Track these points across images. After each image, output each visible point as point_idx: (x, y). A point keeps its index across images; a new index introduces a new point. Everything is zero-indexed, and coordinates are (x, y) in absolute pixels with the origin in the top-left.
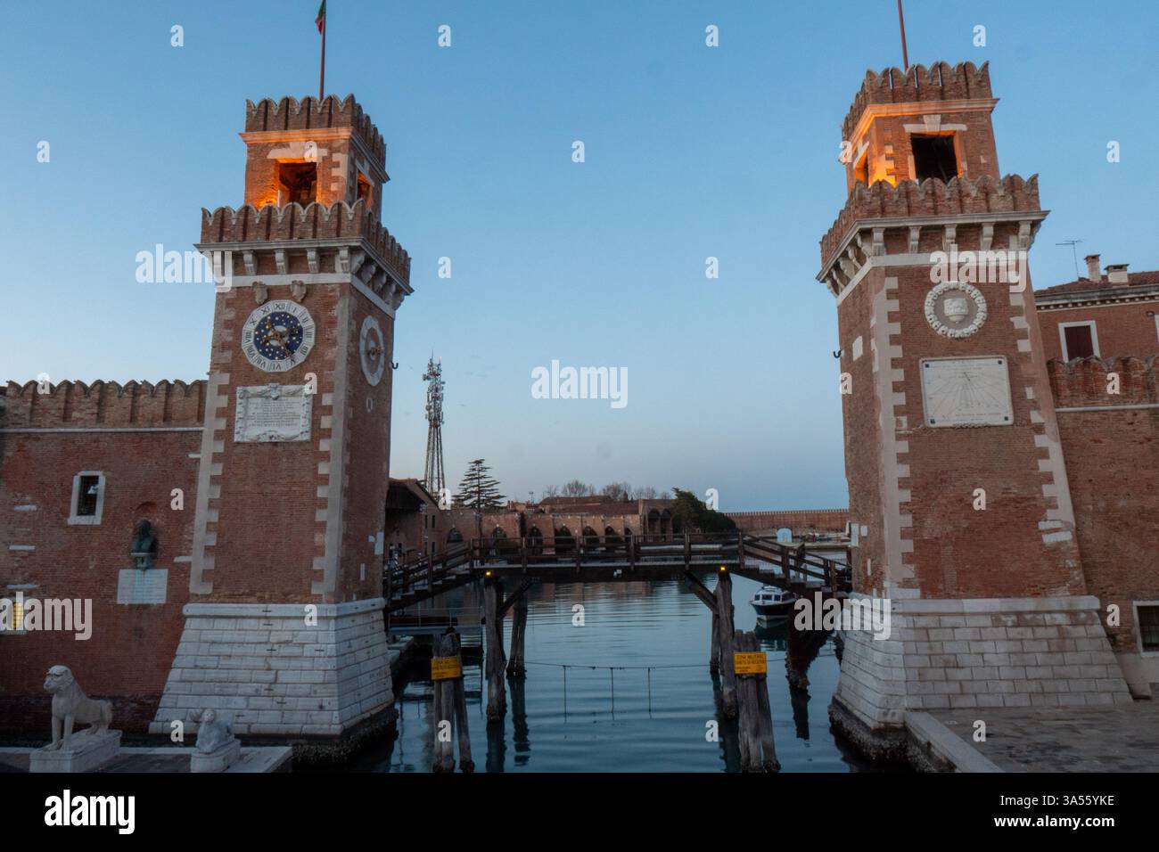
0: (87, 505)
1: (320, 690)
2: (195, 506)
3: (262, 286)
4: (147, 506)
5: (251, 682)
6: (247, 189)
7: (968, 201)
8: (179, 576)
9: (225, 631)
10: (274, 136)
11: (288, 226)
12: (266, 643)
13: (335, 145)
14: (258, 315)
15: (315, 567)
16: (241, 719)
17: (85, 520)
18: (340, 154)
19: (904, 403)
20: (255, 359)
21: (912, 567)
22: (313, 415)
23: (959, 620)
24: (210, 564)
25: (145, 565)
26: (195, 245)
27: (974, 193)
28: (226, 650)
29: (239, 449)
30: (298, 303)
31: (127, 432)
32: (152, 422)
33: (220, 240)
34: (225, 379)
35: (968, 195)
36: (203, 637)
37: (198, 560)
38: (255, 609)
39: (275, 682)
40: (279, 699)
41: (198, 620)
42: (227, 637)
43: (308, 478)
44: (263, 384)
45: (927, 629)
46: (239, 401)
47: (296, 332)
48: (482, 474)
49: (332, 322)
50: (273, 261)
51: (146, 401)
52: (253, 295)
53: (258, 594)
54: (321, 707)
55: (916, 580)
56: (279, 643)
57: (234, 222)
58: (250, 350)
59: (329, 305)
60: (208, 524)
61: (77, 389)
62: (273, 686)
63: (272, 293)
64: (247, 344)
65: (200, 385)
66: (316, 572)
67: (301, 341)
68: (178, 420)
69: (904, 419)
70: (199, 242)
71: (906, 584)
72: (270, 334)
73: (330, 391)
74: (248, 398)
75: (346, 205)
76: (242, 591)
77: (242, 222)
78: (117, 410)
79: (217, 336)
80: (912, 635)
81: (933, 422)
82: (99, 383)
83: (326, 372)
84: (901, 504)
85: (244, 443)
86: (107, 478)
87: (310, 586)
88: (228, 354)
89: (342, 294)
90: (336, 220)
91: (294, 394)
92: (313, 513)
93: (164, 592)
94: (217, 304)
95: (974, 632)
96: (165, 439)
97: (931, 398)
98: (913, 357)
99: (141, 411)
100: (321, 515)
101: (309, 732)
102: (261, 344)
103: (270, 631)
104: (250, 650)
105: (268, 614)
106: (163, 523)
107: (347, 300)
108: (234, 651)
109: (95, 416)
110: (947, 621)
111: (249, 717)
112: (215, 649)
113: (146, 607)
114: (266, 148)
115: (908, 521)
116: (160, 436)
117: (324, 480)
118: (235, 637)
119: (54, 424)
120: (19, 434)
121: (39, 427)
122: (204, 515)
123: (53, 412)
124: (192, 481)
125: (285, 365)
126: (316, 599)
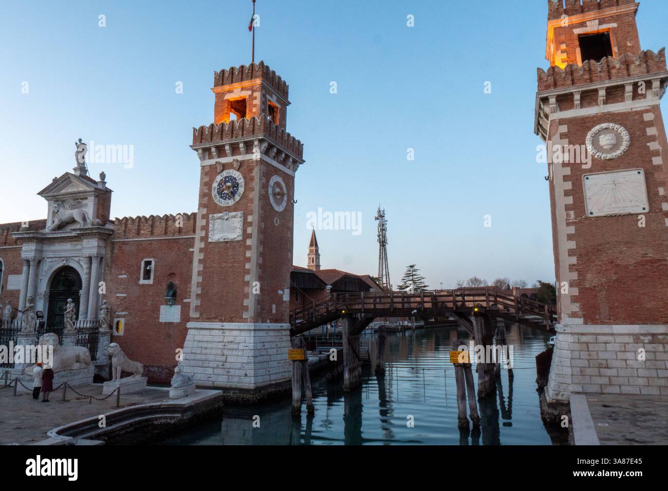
0: (147, 275)
1: (246, 366)
2: (192, 274)
3: (219, 163)
4: (172, 275)
5: (215, 361)
6: (215, 116)
7: (614, 71)
8: (185, 308)
9: (204, 336)
10: (226, 87)
11: (231, 132)
12: (222, 342)
13: (255, 88)
14: (219, 178)
15: (245, 304)
16: (210, 379)
17: (146, 282)
18: (257, 92)
19: (572, 203)
20: (217, 200)
21: (578, 305)
22: (244, 227)
23: (610, 338)
24: (198, 303)
25: (171, 303)
26: (190, 146)
27: (618, 66)
28: (205, 345)
29: (211, 245)
30: (237, 171)
31: (163, 239)
32: (173, 234)
33: (201, 142)
34: (205, 211)
35: (614, 67)
36: (195, 339)
37: (194, 302)
38: (217, 325)
39: (226, 362)
40: (227, 370)
41: (193, 330)
42: (205, 339)
43: (242, 259)
44: (221, 213)
45: (587, 343)
46: (210, 221)
47: (236, 185)
48: (414, 273)
49: (252, 179)
50: (225, 150)
51: (171, 224)
52: (216, 168)
53: (219, 318)
54: (246, 375)
55: (581, 313)
56: (228, 342)
57: (207, 133)
58: (215, 196)
59: (251, 170)
60: (198, 283)
61: (143, 220)
62: (225, 363)
63: (225, 167)
64: (214, 193)
65: (194, 215)
66: (245, 306)
67: (238, 190)
68: (185, 233)
69: (572, 213)
70: (192, 144)
71: (574, 315)
72: (224, 187)
73: (251, 214)
74: (215, 220)
75: (257, 118)
76: (212, 316)
77: (210, 132)
78: (159, 229)
79: (201, 190)
80: (577, 347)
81: (591, 213)
82: (152, 216)
83: (249, 205)
84: (570, 265)
85: (213, 243)
86: (155, 262)
87: (242, 314)
88: (206, 199)
89: (257, 164)
90: (252, 126)
91: (234, 217)
92: (244, 277)
93: (179, 316)
94: (201, 174)
95: (620, 346)
96: (179, 242)
97: (590, 199)
98: (578, 173)
99: (169, 229)
100: (247, 278)
101: (240, 387)
102: (220, 193)
103: (224, 336)
104: (215, 345)
105: (223, 328)
106: (179, 283)
107: (259, 167)
108: (209, 345)
109: (150, 233)
110: (602, 339)
111: (214, 378)
112: (200, 344)
113: (172, 323)
114: (223, 94)
115: (575, 276)
116: (177, 240)
117: (249, 260)
118: (209, 338)
119: (134, 237)
120: (120, 242)
121: (127, 238)
122: (196, 279)
123: (133, 231)
124: (191, 262)
125: (231, 203)
126: (245, 321)
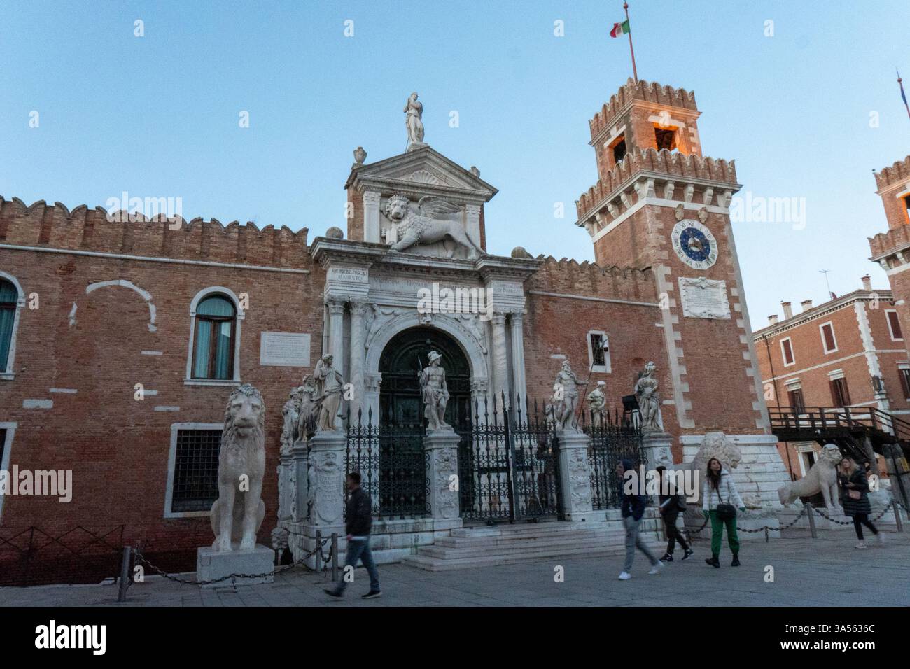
0: (599, 357)
2: (669, 362)
4: (638, 361)
8: (669, 415)
10: (650, 106)
13: (688, 121)
14: (678, 228)
15: (754, 409)
17: (599, 369)
18: (692, 128)
20: (684, 258)
22: (728, 302)
24: (689, 406)
29: (688, 322)
30: (703, 223)
32: (628, 297)
34: (669, 270)
37: (680, 404)
39: (759, 490)
40: (767, 503)
43: (736, 346)
46: (682, 287)
47: (705, 244)
49: (724, 240)
52: (674, 213)
53: (725, 428)
57: (659, 160)
58: (680, 252)
59: (719, 228)
64: (677, 247)
66: (755, 412)
67: (709, 250)
68: (644, 298)
73: (734, 287)
74: (687, 286)
76: (714, 426)
77: (664, 161)
78: (604, 285)
83: (729, 273)
85: (691, 318)
86: (609, 338)
87: (755, 422)
89: (726, 222)
91: (713, 286)
92: (745, 371)
96: (639, 311)
99: (619, 288)
100: (749, 373)
102: (686, 249)
105: (738, 442)
114: (645, 114)
116: (635, 308)
117: (746, 348)
119: (564, 291)
120: (543, 296)
121: (555, 292)
122: (677, 370)
123: (563, 281)
124: (661, 344)
125: (704, 265)
126: (761, 432)
